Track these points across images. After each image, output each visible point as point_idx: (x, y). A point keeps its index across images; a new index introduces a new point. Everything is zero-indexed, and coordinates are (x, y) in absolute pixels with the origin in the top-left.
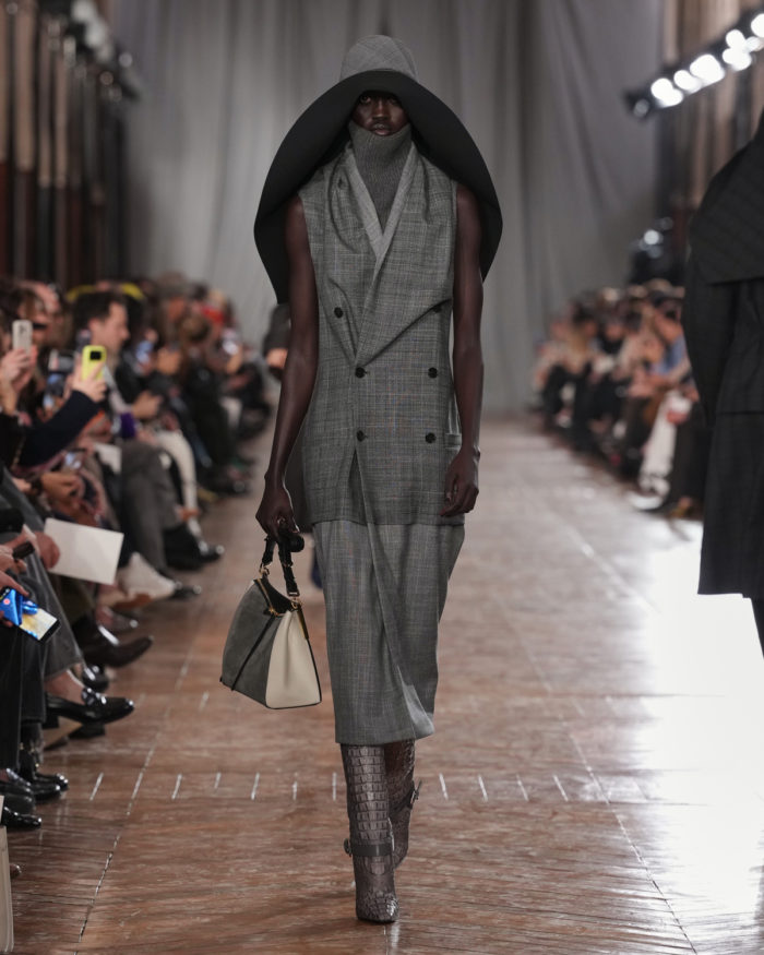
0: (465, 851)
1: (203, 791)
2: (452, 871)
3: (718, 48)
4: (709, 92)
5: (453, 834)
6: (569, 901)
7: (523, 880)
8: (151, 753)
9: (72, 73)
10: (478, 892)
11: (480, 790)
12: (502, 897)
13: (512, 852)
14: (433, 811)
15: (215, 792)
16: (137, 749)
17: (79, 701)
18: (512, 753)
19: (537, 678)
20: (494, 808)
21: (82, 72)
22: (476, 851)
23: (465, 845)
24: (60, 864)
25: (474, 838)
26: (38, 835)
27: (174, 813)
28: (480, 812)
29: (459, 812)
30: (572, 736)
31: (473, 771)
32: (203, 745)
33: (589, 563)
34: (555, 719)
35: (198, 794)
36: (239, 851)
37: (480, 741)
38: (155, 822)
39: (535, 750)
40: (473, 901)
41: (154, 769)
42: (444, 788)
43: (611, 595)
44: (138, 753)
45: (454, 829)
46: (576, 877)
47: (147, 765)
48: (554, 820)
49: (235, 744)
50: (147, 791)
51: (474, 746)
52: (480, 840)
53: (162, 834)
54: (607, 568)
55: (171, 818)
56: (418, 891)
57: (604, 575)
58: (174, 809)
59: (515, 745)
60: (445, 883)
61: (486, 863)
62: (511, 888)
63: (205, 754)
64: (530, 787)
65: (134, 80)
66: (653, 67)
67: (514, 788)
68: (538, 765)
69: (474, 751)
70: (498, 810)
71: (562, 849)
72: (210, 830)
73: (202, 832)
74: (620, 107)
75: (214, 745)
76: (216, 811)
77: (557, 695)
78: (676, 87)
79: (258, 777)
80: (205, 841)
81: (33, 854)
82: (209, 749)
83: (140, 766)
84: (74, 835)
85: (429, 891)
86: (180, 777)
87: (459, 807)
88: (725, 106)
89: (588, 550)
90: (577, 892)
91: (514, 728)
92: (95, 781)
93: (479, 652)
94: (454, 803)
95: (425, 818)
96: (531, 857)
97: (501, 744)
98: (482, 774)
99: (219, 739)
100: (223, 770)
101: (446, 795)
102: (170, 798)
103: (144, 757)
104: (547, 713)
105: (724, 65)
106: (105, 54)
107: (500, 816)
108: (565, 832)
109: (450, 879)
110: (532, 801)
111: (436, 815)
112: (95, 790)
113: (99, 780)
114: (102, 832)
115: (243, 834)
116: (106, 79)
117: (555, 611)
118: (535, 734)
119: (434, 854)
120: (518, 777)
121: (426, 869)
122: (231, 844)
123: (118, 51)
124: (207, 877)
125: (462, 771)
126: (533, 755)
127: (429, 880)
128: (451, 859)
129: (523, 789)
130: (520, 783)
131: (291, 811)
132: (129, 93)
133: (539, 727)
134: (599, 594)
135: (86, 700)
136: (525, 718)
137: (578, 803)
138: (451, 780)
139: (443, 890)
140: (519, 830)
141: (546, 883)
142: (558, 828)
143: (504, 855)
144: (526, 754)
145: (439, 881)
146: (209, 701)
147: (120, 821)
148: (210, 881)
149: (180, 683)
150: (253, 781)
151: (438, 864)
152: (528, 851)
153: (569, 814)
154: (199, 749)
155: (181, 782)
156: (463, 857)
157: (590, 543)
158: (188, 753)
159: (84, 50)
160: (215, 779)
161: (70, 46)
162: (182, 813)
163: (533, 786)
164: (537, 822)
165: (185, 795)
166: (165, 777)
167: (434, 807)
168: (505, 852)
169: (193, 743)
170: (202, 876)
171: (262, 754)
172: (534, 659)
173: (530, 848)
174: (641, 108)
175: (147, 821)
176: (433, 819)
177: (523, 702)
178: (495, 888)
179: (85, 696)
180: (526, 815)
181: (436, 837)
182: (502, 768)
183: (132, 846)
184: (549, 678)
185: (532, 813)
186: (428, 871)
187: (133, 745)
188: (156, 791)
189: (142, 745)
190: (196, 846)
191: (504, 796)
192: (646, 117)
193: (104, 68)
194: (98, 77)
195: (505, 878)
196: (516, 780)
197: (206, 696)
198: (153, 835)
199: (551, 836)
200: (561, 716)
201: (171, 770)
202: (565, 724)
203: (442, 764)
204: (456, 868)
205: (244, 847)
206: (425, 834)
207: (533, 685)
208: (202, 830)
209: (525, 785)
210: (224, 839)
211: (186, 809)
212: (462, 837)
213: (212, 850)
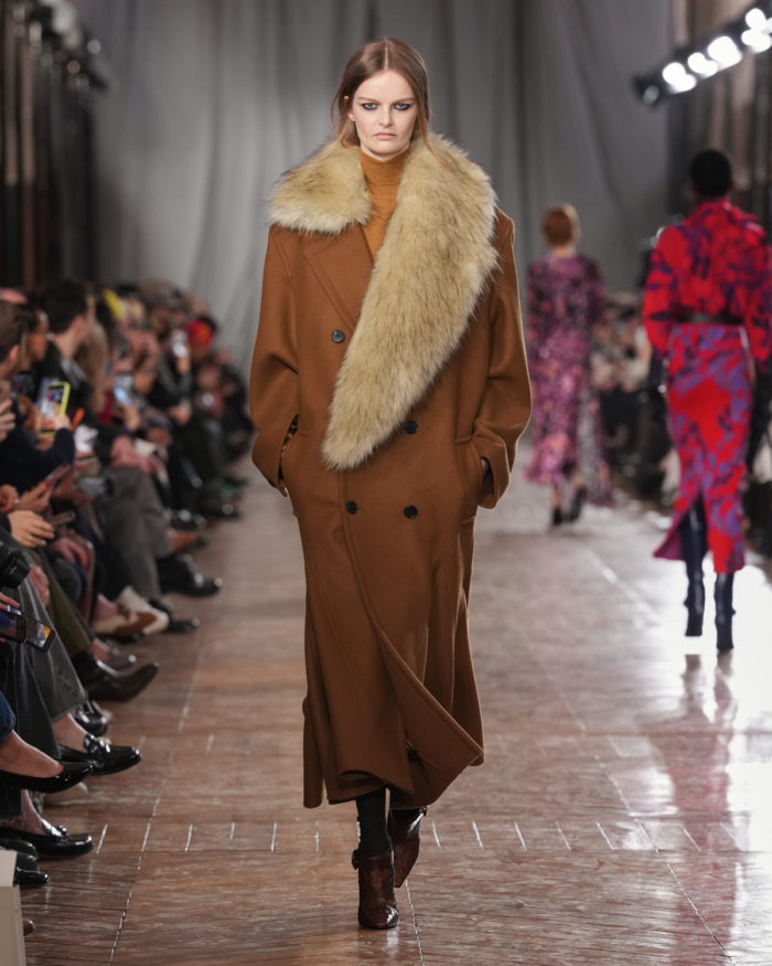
0: (509, 906)
1: (217, 843)
2: (496, 928)
3: (736, 29)
4: (726, 76)
5: (493, 887)
6: (626, 959)
7: (572, 937)
8: (158, 801)
9: (38, 62)
10: (526, 950)
11: (518, 839)
12: (552, 955)
13: (559, 906)
14: (469, 863)
15: (231, 843)
16: (143, 797)
17: (81, 748)
18: (548, 798)
19: (569, 716)
20: (535, 858)
21: (48, 61)
22: (519, 906)
23: (507, 900)
24: (70, 924)
25: (516, 891)
26: (45, 892)
27: (187, 867)
28: (520, 863)
29: (497, 862)
30: (611, 778)
31: (508, 817)
32: (213, 792)
33: (612, 589)
34: (592, 760)
35: (213, 846)
36: (262, 908)
37: (514, 785)
38: (168, 876)
39: (573, 794)
40: (521, 960)
41: (163, 819)
42: (479, 838)
43: (639, 623)
44: (144, 802)
45: (495, 882)
46: (631, 932)
47: (154, 814)
48: (600, 870)
49: (248, 791)
50: (158, 843)
51: (507, 791)
52: (522, 894)
53: (177, 891)
54: (631, 594)
55: (186, 873)
56: (461, 950)
57: (630, 601)
58: (187, 863)
59: (550, 789)
60: (489, 941)
61: (532, 919)
62: (561, 946)
63: (216, 802)
64: (571, 835)
65: (103, 68)
66: (665, 50)
67: (553, 836)
68: (577, 811)
69: (506, 796)
70: (538, 861)
71: (614, 903)
72: (228, 885)
73: (220, 888)
74: (629, 93)
75: (225, 792)
76: (234, 864)
77: (591, 734)
78: (689, 71)
79: (275, 826)
80: (225, 897)
81: (39, 913)
82: (220, 797)
83: (147, 816)
84: (82, 892)
85: (472, 950)
86: (191, 828)
87: (496, 857)
88: (743, 90)
89: (609, 575)
90: (633, 949)
91: (548, 771)
92: (101, 834)
93: (503, 688)
94: (491, 853)
95: (461, 870)
96: (580, 911)
97: (536, 789)
98: (518, 821)
99: (230, 785)
100: (237, 819)
101: (481, 844)
102: (183, 851)
103: (151, 806)
104: (582, 754)
105: (742, 47)
106: (72, 41)
107: (542, 866)
108: (614, 884)
109: (493, 937)
110: (575, 850)
111: (472, 867)
112: (101, 842)
113: (104, 832)
114: (112, 889)
115: (265, 889)
116: (74, 68)
117: (580, 642)
118: (572, 777)
119: (475, 909)
120: (557, 823)
121: (468, 926)
122: (252, 900)
123: (87, 37)
124: (231, 937)
125: (497, 818)
126: (571, 801)
127: (471, 938)
128: (493, 914)
129: (564, 838)
130: (560, 830)
131: (316, 863)
132: (97, 82)
133: (576, 770)
134: (627, 622)
135: (89, 748)
136: (558, 760)
137: (625, 851)
138: (485, 827)
139: (487, 948)
140: (564, 881)
141: (599, 940)
142: (606, 880)
143: (551, 910)
144: (564, 799)
145: (482, 939)
146: (215, 744)
147: (130, 876)
148: (233, 940)
149: (181, 725)
150: (271, 831)
151: (481, 921)
152: (575, 906)
153: (616, 864)
154: (211, 797)
155: (193, 832)
156: (506, 913)
157: (613, 568)
158: (198, 801)
159: (50, 36)
160: (229, 830)
161: (36, 32)
162: (196, 867)
163: (575, 833)
164: (583, 873)
165: (198, 847)
166: (175, 828)
167: (471, 858)
168: (552, 906)
169: (202, 790)
170: (225, 936)
171: (278, 802)
172: (562, 695)
173: (577, 902)
174: (651, 94)
175: (160, 876)
176: (470, 871)
177: (556, 741)
178: (543, 946)
179: (88, 742)
180: (569, 865)
181: (475, 891)
182: (539, 815)
183: (147, 904)
184: (580, 715)
185: (576, 864)
186: (470, 929)
187: (137, 793)
188: (166, 843)
189: (147, 793)
190: (216, 902)
191: (544, 845)
192: (656, 104)
193: (70, 57)
194: (64, 65)
195: (553, 935)
196: (555, 827)
197: (211, 739)
198: (167, 891)
199: (599, 888)
200: (597, 757)
201: (181, 820)
202: (602, 765)
203: (474, 810)
204: (499, 925)
205: (268, 903)
206: (462, 887)
207: (564, 722)
208: (220, 885)
209: (566, 833)
210: (245, 895)
211: (202, 862)
212: (503, 890)
213: (232, 909)
